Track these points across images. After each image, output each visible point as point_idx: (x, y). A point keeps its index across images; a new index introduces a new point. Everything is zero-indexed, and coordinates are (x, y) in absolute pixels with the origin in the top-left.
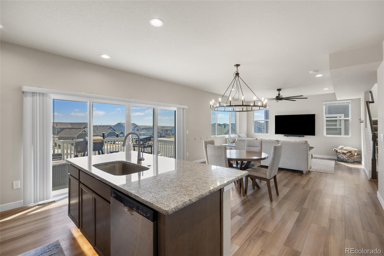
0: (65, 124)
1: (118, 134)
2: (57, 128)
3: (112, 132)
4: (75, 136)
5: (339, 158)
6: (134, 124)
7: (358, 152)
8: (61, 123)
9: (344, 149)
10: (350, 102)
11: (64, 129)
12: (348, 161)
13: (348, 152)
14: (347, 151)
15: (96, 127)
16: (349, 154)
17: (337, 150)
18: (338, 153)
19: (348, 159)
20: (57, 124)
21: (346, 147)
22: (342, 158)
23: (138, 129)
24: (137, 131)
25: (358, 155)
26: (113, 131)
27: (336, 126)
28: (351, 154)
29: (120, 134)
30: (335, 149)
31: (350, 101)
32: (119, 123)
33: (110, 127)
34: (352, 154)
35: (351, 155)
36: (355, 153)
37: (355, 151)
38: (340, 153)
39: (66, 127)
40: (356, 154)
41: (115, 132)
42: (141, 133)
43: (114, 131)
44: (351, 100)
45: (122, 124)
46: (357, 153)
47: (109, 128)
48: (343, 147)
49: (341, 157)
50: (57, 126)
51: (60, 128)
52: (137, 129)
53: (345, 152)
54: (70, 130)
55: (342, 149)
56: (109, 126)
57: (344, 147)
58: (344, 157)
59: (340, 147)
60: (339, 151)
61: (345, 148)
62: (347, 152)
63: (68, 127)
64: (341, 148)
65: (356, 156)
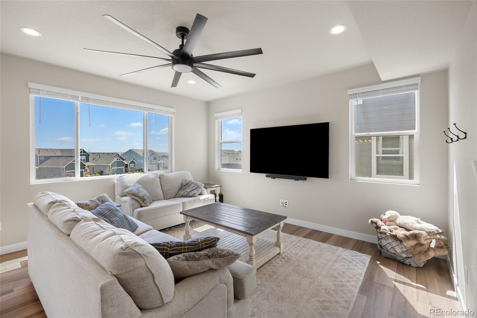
0: (53, 150)
1: (127, 164)
2: (40, 157)
3: (118, 161)
4: (62, 167)
5: (384, 248)
6: (151, 151)
7: (438, 236)
8: (47, 150)
9: (398, 221)
10: (417, 84)
11: (50, 157)
12: (407, 262)
13: (407, 238)
14: (408, 233)
15: (99, 155)
16: (412, 243)
17: (380, 223)
18: (381, 233)
19: (409, 256)
20: (39, 151)
21: (403, 215)
22: (392, 251)
23: (156, 157)
24: (154, 159)
25: (438, 247)
26: (119, 159)
27: (398, 153)
28: (417, 245)
29: (131, 163)
30: (375, 220)
31: (418, 80)
32: (130, 150)
33: (116, 155)
34: (421, 245)
35: (419, 249)
36: (429, 241)
37: (429, 233)
38: (385, 233)
39: (53, 155)
40: (433, 245)
41: (124, 161)
42: (159, 162)
43: (122, 160)
44: (420, 78)
45: (135, 151)
46: (438, 240)
47: (114, 156)
48: (396, 215)
49: (389, 247)
50: (39, 154)
51: (44, 156)
52: (154, 157)
53: (401, 233)
54: (58, 158)
55: (391, 221)
56: (115, 153)
57: (398, 214)
58: (398, 250)
59: (389, 214)
60: (384, 228)
61: (402, 219)
62: (406, 236)
63: (55, 155)
64: (389, 218)
65: (434, 249)
